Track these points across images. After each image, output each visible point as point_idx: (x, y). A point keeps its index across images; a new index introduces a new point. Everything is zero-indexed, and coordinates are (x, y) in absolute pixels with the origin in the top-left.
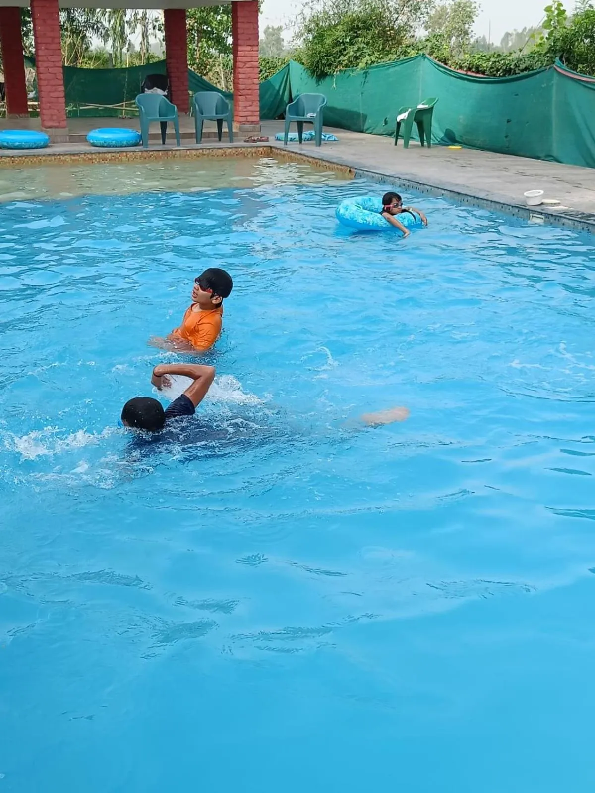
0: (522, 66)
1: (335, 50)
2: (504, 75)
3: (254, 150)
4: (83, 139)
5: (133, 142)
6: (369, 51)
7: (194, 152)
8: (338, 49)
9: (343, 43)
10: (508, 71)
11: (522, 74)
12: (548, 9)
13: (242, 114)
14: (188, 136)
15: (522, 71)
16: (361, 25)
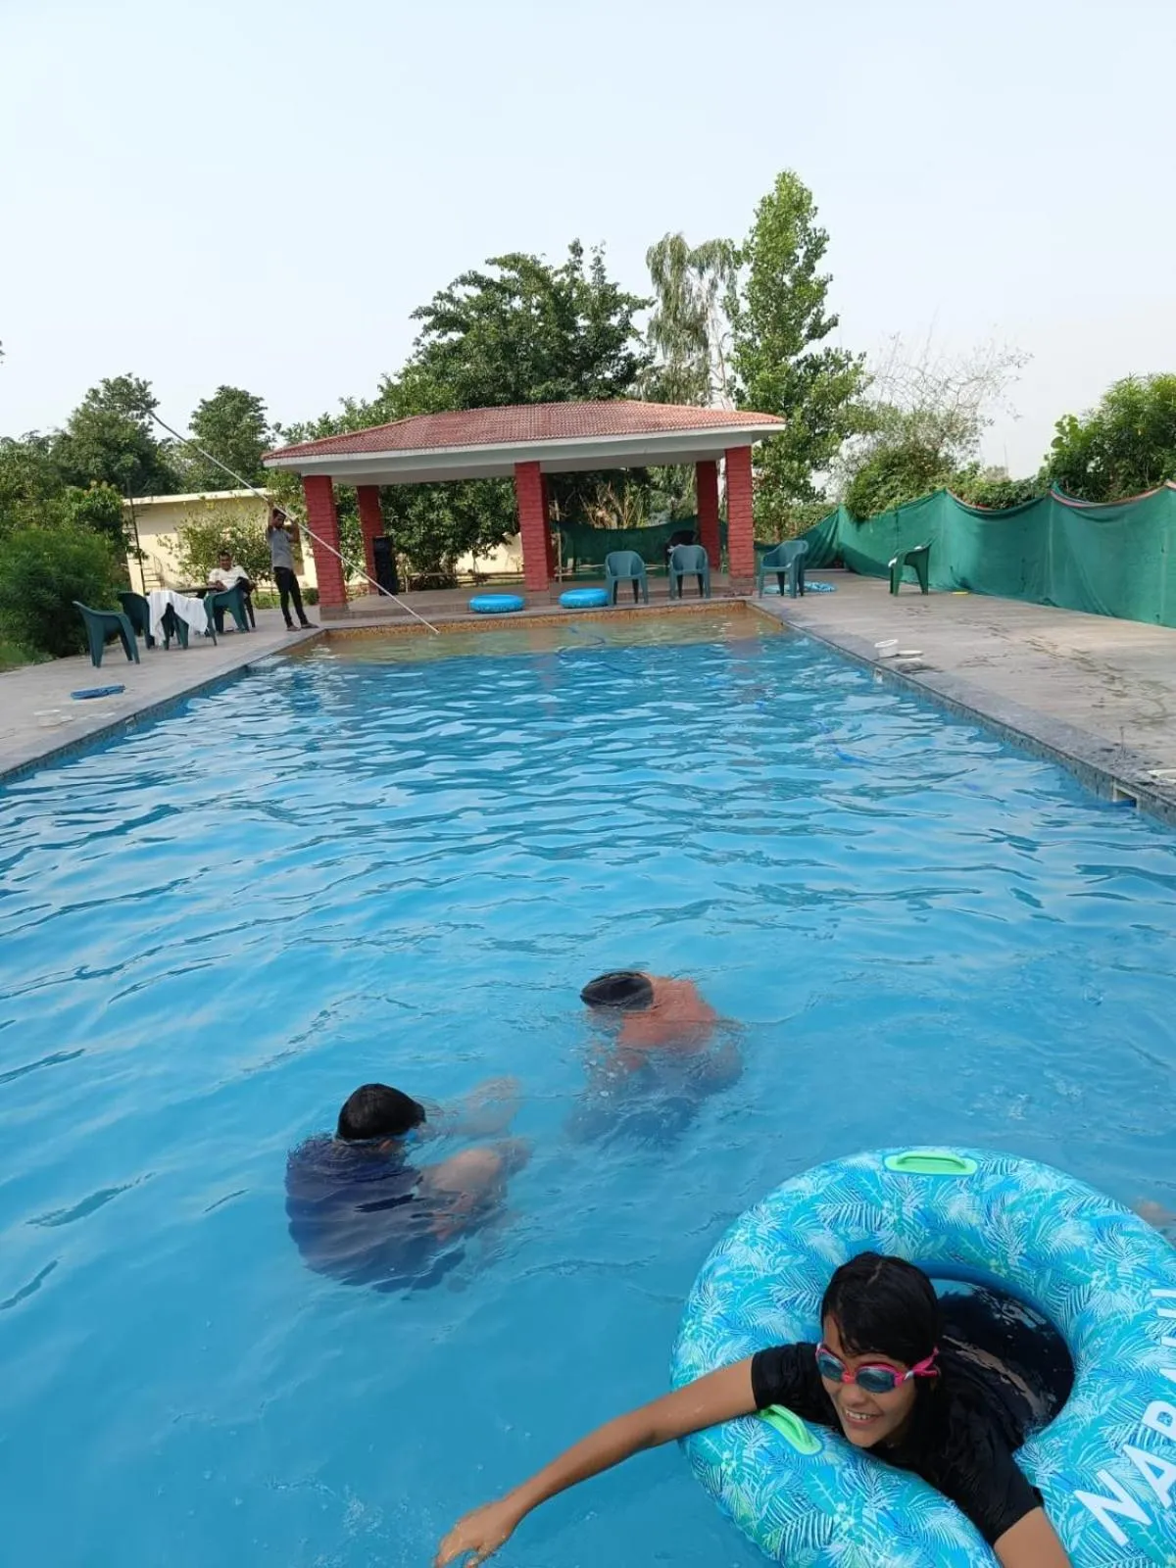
0: (1024, 496)
1: (868, 491)
2: (1007, 507)
3: (725, 605)
4: (554, 601)
5: (600, 602)
6: (901, 490)
7: (658, 610)
8: (871, 490)
9: (877, 483)
10: (1011, 503)
11: (1025, 504)
12: (1059, 424)
13: (735, 567)
14: (690, 592)
15: (1024, 500)
16: (896, 461)
